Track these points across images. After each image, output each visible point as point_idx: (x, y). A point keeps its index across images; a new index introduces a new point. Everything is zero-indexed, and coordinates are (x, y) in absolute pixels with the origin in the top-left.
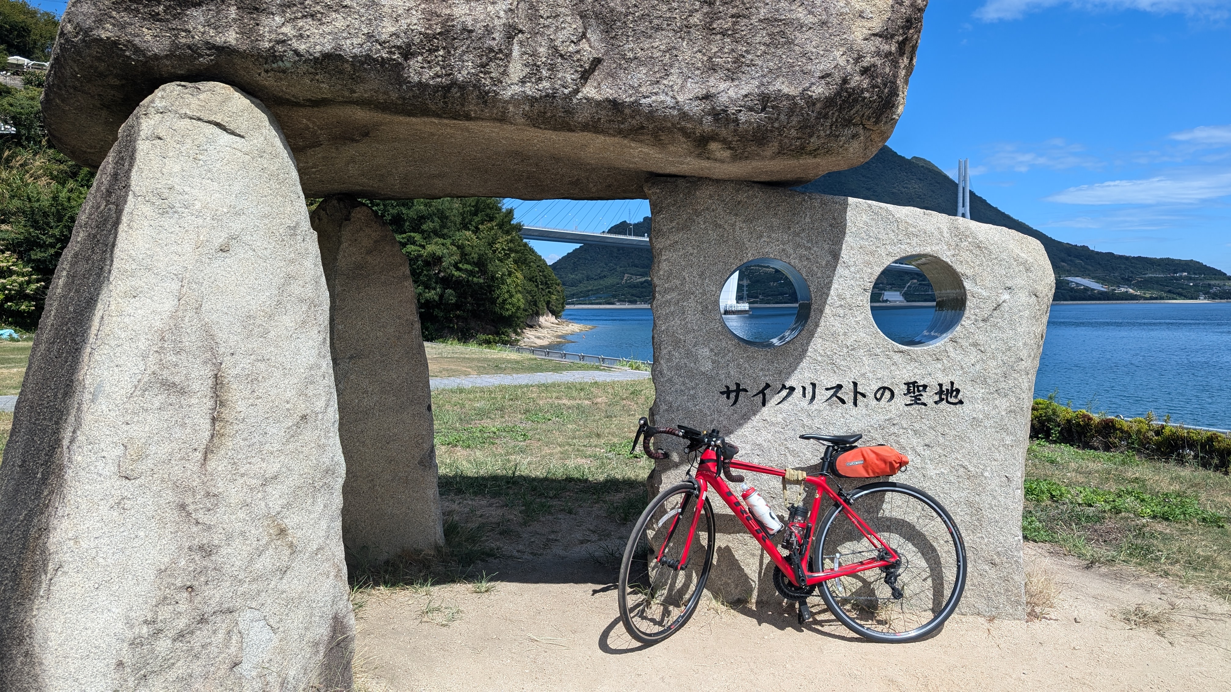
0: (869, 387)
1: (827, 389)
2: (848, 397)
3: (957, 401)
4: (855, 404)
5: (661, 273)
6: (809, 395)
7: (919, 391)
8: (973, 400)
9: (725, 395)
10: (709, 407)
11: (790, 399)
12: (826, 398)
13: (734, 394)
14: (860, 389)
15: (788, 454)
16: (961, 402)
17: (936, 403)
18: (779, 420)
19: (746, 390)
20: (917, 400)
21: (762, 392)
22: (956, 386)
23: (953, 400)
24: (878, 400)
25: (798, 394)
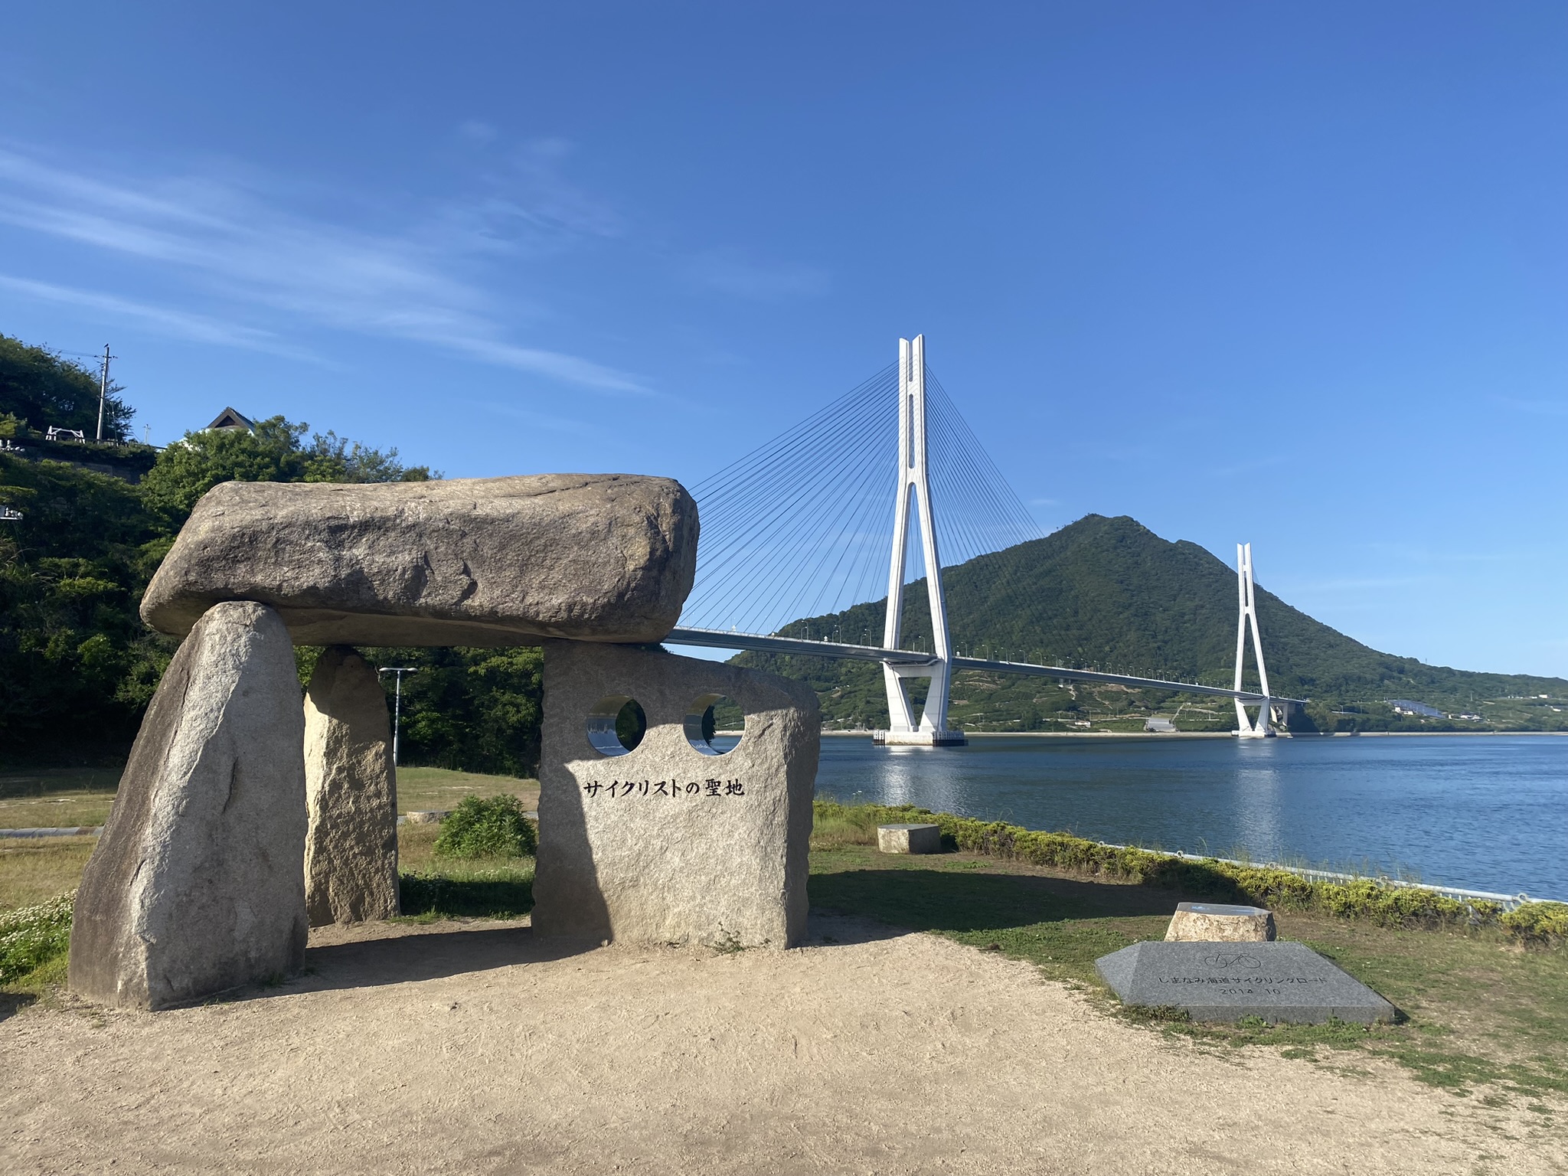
0: (683, 783)
1: (656, 785)
2: (670, 791)
3: (740, 794)
4: (674, 795)
6: (643, 790)
8: (751, 792)
9: (587, 790)
10: (576, 799)
11: (631, 791)
12: (654, 791)
13: (595, 787)
14: (677, 785)
15: (628, 832)
16: (743, 794)
17: (727, 794)
18: (624, 806)
19: (600, 786)
20: (714, 793)
21: (612, 787)
23: (737, 792)
24: (689, 792)
25: (636, 788)
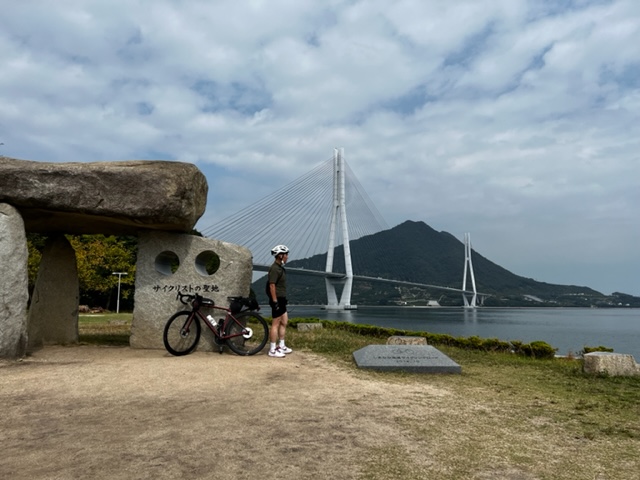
1: (183, 287)
4: (190, 291)
5: (139, 254)
7: (207, 288)
8: (221, 290)
9: (154, 289)
10: (149, 292)
13: (157, 288)
14: (191, 287)
16: (218, 291)
17: (212, 291)
19: (160, 287)
21: (165, 288)
22: (217, 286)
25: (174, 289)
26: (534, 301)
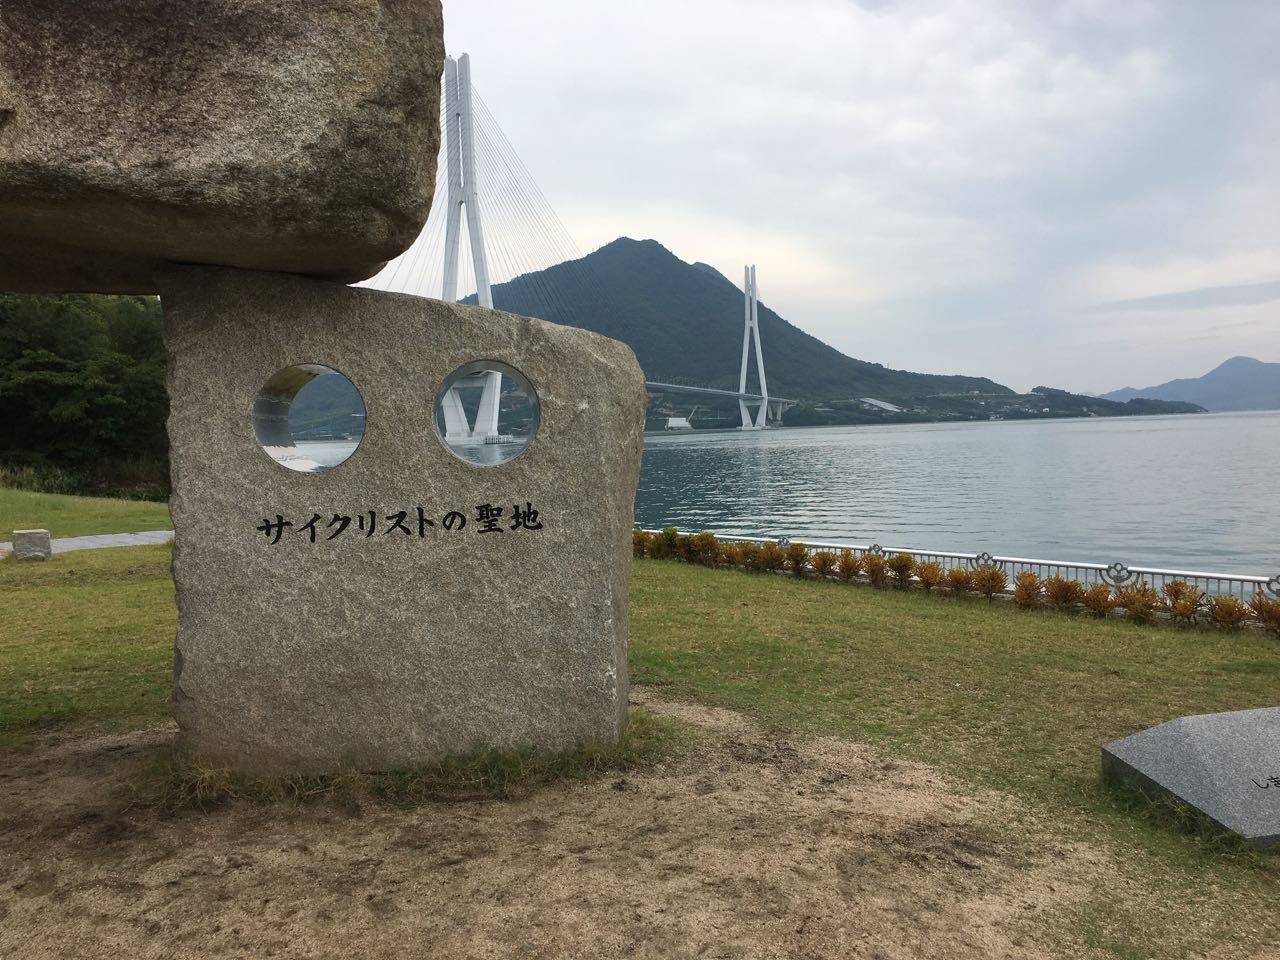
0: (438, 515)
1: (389, 518)
2: (415, 528)
3: (535, 524)
4: (422, 534)
5: (177, 382)
6: (367, 528)
7: (493, 515)
8: (553, 523)
9: (264, 532)
10: (244, 547)
11: (344, 532)
12: (386, 529)
13: (277, 529)
14: (426, 516)
15: (345, 599)
16: (540, 526)
17: (513, 528)
18: (333, 556)
19: (289, 524)
20: (491, 527)
21: (310, 525)
22: (533, 507)
23: (531, 524)
24: (448, 528)
25: (354, 525)
26: (883, 410)
